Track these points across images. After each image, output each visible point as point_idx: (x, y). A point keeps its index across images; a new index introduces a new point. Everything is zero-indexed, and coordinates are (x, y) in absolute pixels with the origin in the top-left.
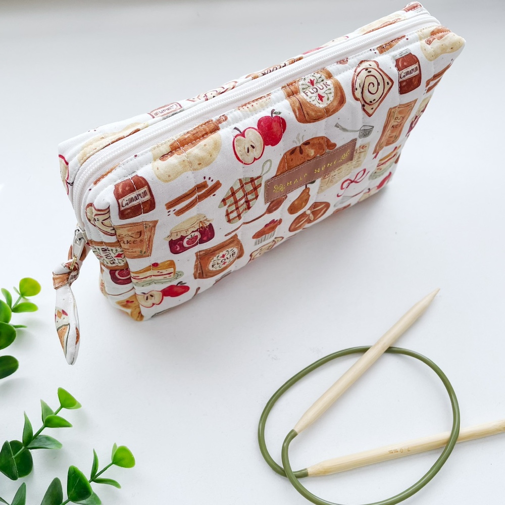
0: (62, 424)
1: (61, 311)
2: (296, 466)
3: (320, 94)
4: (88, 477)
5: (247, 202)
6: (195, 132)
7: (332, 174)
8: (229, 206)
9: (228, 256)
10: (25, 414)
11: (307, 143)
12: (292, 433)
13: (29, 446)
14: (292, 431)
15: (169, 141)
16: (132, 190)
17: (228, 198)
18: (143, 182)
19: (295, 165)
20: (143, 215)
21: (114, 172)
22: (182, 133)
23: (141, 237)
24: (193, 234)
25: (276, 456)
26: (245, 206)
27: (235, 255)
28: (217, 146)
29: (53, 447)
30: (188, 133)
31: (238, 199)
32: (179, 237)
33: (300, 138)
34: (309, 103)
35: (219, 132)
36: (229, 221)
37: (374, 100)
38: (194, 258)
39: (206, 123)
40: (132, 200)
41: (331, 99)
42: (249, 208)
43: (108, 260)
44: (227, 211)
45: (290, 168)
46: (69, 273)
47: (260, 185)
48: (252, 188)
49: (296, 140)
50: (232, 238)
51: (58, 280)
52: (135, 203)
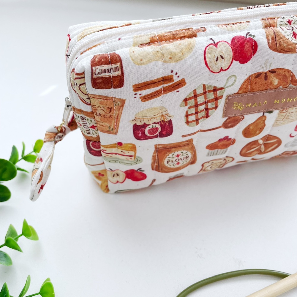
1: (40, 158)
5: (207, 109)
6: (175, 33)
7: (290, 110)
8: (190, 108)
9: (182, 158)
11: (273, 72)
15: (150, 34)
16: (106, 63)
17: (190, 99)
18: (118, 59)
19: (257, 89)
20: (112, 90)
21: (98, 47)
22: (163, 31)
23: (110, 114)
24: (154, 125)
26: (204, 113)
27: (189, 159)
28: (190, 48)
30: (168, 32)
31: (199, 103)
32: (142, 123)
33: (268, 64)
34: (283, 36)
35: (194, 39)
36: (187, 122)
38: (153, 150)
39: (186, 29)
40: (104, 71)
42: (207, 116)
44: (187, 112)
45: (252, 90)
46: (56, 134)
47: (222, 97)
48: (213, 97)
49: (263, 65)
50: (188, 141)
52: (107, 75)
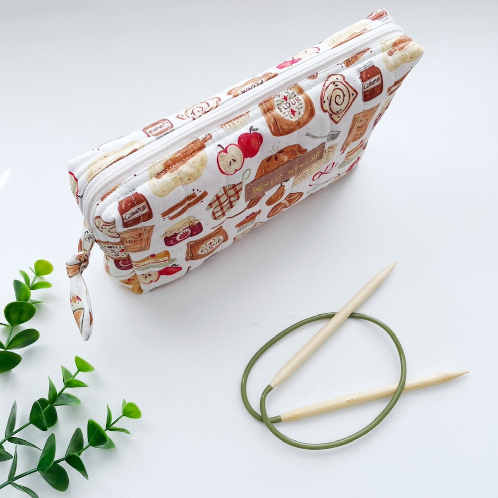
0: (79, 384)
1: (75, 297)
2: (271, 413)
3: (293, 109)
4: (104, 427)
5: (230, 203)
6: (185, 150)
7: (304, 172)
8: (215, 208)
9: (215, 243)
10: (49, 379)
11: (281, 152)
12: (269, 388)
13: (54, 404)
14: (269, 386)
15: (162, 160)
16: (133, 205)
17: (214, 202)
18: (142, 198)
19: (271, 170)
20: (142, 223)
21: (117, 190)
22: (173, 152)
23: (140, 238)
24: (184, 231)
25: (256, 406)
26: (228, 205)
27: (221, 241)
28: (203, 163)
29: (74, 404)
30: (179, 152)
31: (222, 202)
32: (172, 234)
33: (275, 148)
34: (283, 118)
35: (205, 150)
36: (215, 218)
37: (341, 110)
39: (193, 142)
40: (133, 214)
41: (302, 113)
42: (232, 206)
43: (112, 254)
44: (213, 212)
45: (266, 173)
46: (80, 264)
47: (241, 189)
48: (234, 192)
49: (272, 150)
50: (218, 229)
51: (71, 270)
52: (136, 216)
